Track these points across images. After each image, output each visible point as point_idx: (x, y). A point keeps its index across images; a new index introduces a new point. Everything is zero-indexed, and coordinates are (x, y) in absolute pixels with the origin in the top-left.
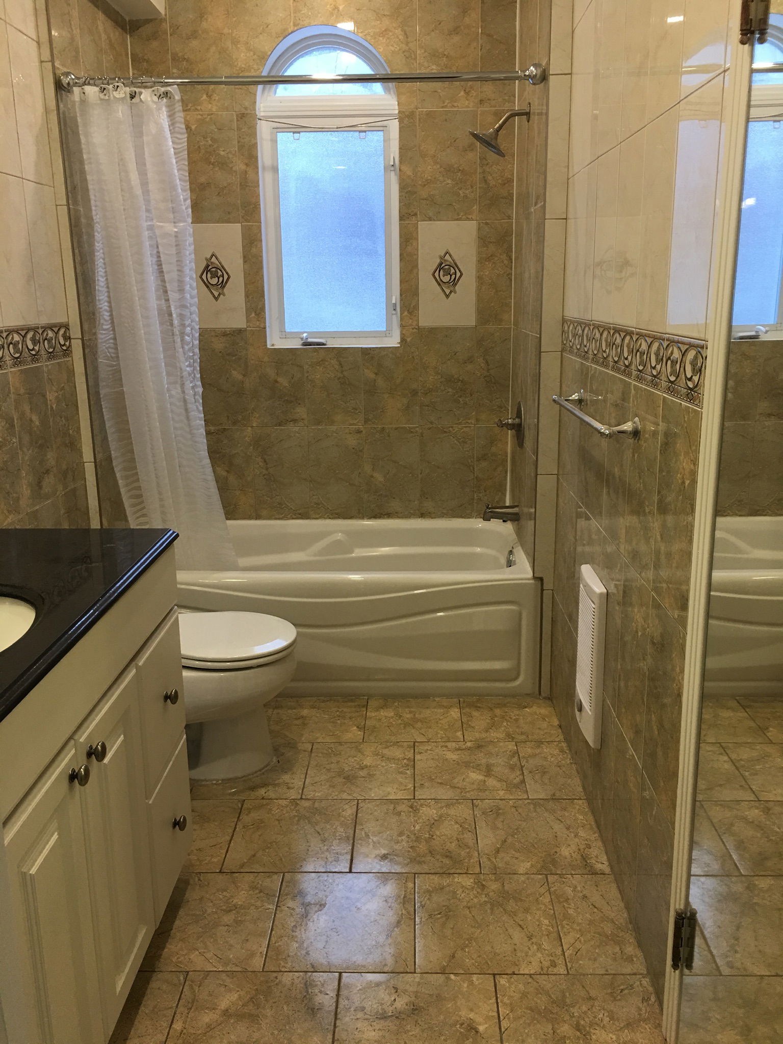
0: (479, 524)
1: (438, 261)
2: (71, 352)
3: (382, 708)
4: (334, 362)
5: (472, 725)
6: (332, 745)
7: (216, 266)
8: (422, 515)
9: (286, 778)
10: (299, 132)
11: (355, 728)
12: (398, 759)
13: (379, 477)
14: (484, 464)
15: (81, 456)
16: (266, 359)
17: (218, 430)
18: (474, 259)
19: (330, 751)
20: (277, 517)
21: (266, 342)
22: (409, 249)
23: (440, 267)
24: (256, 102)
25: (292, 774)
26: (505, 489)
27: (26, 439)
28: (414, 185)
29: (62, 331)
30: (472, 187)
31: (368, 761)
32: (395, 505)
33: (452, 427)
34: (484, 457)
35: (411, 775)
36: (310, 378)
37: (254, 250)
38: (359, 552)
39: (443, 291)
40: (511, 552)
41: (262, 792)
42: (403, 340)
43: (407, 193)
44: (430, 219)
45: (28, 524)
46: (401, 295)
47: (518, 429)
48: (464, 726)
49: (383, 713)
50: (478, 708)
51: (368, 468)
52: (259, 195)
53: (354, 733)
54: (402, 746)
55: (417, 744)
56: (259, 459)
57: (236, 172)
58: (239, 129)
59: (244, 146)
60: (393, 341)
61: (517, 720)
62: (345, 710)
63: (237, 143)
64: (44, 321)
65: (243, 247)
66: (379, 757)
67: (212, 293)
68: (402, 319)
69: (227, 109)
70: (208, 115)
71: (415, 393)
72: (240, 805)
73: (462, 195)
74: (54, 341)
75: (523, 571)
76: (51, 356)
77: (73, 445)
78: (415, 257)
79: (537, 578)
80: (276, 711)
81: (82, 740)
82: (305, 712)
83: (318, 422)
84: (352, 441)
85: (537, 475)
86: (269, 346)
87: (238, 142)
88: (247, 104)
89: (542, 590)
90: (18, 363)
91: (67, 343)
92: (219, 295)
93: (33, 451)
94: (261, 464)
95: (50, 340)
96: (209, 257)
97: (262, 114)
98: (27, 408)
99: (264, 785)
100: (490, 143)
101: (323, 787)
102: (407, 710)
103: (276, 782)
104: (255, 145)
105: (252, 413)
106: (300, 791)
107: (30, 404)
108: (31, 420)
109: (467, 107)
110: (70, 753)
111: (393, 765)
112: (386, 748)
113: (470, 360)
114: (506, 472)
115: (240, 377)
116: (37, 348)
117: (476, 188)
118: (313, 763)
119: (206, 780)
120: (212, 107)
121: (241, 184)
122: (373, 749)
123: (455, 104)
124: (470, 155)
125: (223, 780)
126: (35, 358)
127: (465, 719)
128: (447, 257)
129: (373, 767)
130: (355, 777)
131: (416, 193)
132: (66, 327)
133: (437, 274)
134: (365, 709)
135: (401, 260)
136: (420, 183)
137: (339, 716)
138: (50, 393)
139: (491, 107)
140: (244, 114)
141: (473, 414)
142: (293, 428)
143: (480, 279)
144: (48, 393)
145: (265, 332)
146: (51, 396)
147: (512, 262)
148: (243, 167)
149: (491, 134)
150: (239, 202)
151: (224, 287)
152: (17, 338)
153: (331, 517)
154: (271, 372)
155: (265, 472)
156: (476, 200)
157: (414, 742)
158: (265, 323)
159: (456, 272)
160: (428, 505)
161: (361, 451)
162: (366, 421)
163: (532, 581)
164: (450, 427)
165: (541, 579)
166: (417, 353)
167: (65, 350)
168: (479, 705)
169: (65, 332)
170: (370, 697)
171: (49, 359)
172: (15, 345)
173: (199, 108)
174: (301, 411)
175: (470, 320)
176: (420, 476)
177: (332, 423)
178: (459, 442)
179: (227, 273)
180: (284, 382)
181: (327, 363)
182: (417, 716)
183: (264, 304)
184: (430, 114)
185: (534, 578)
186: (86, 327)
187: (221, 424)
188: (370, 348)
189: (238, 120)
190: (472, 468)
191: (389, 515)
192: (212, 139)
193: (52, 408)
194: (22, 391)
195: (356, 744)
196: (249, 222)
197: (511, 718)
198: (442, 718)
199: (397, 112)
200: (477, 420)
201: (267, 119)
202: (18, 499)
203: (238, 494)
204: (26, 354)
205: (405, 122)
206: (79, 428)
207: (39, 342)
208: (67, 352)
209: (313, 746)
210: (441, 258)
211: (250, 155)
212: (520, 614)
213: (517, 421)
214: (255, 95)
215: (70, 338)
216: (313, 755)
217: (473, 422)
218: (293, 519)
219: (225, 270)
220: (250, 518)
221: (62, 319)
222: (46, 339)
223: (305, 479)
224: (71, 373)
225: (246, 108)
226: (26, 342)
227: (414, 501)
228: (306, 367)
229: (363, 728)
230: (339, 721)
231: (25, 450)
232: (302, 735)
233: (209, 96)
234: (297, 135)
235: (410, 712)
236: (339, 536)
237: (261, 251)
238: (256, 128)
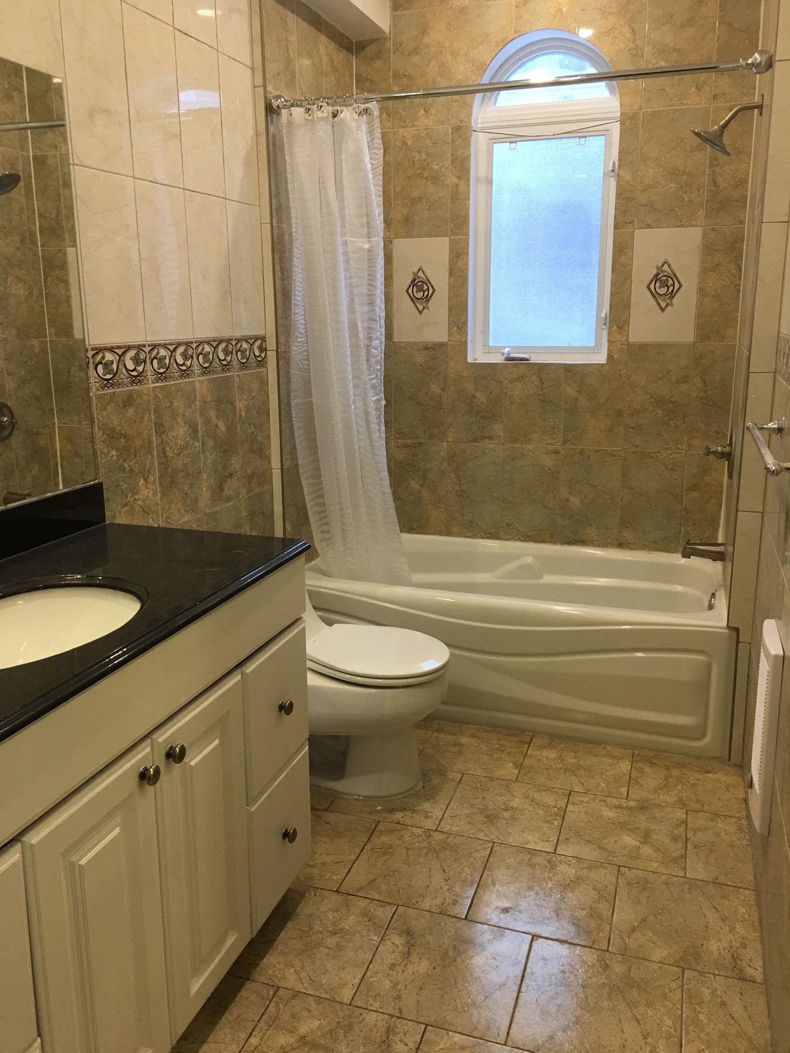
0: (677, 559)
1: (655, 272)
2: (266, 362)
3: (545, 748)
4: (534, 378)
5: (641, 783)
6: (483, 779)
7: (422, 280)
8: (621, 545)
9: (427, 806)
10: (516, 142)
11: (511, 765)
12: (548, 807)
13: (575, 501)
14: (695, 495)
15: (269, 463)
16: (465, 374)
17: (414, 443)
18: (697, 269)
19: (479, 785)
20: (468, 535)
21: (466, 357)
22: (623, 259)
23: (656, 278)
24: (471, 114)
25: (434, 802)
26: (718, 525)
27: (210, 443)
28: (633, 191)
29: (258, 343)
30: (699, 190)
31: (515, 803)
32: (591, 532)
33: (660, 453)
34: (695, 487)
35: (559, 826)
36: (508, 394)
37: (460, 263)
38: (548, 579)
39: (659, 304)
40: (713, 595)
41: (398, 816)
42: (610, 357)
43: (624, 199)
44: (648, 226)
45: (205, 524)
46: (611, 308)
47: (728, 456)
48: (632, 781)
49: (546, 753)
50: (652, 764)
51: (564, 491)
52: (468, 208)
53: (509, 771)
54: (556, 793)
55: (572, 793)
56: (452, 475)
57: (447, 185)
58: (453, 141)
59: (457, 159)
60: (601, 358)
61: (694, 785)
62: (508, 744)
63: (450, 155)
64: (239, 333)
65: (450, 260)
66: (528, 800)
67: (416, 307)
68: (609, 335)
69: (443, 123)
70: (425, 130)
71: (620, 413)
72: (374, 825)
73: (687, 199)
74: (248, 353)
75: (718, 619)
76: (243, 366)
77: (261, 451)
78: (629, 268)
79: (732, 628)
80: (435, 735)
81: (160, 740)
82: (464, 740)
83: (515, 440)
84: (548, 462)
85: (737, 511)
86: (470, 360)
87: (452, 156)
88: (462, 116)
89: (738, 642)
90: (206, 372)
91: (263, 355)
92: (424, 309)
93: (216, 456)
94: (454, 479)
95: (243, 352)
96: (416, 271)
97: (480, 126)
98: (213, 414)
99: (403, 809)
100: (714, 140)
101: (461, 822)
102: (572, 754)
103: (416, 809)
104: (468, 158)
105: (449, 428)
106: (437, 823)
107: (217, 410)
108: (217, 426)
109: (698, 104)
110: (144, 751)
111: (541, 812)
112: (538, 792)
113: (685, 380)
114: (720, 506)
115: (438, 391)
116: (229, 358)
117: (704, 191)
118: (458, 794)
119: (348, 794)
120: (429, 122)
121: (451, 197)
122: (524, 790)
123: (685, 102)
124: (699, 156)
125: (364, 797)
126: (227, 367)
127: (634, 774)
128: (666, 267)
129: (519, 810)
130: (497, 818)
131: (634, 199)
132: (263, 339)
133: (652, 287)
134: (526, 746)
135: (613, 271)
136: (639, 188)
137: (498, 749)
138: (239, 401)
139: (726, 102)
140: (459, 126)
141: (686, 438)
142: (488, 445)
143: (702, 292)
144: (237, 401)
145: (466, 346)
146: (239, 405)
147: (741, 272)
148: (455, 180)
149: (716, 131)
150: (449, 215)
151: (429, 301)
152: (207, 348)
153: (522, 539)
154: (470, 387)
155: (457, 488)
156: (703, 204)
157: (571, 791)
158: (466, 337)
159: (674, 283)
160: (628, 535)
161: (558, 472)
162: (565, 441)
163: (726, 631)
164: (657, 452)
165: (737, 630)
166: (625, 371)
167: (260, 361)
168: (654, 761)
169: (261, 344)
170: (535, 733)
171: (241, 369)
172: (206, 355)
173: (416, 123)
174: (497, 428)
175: (687, 334)
176: (620, 504)
177: (529, 441)
178: (667, 469)
179: (432, 287)
180: (481, 397)
181: (527, 379)
182: (581, 763)
183: (467, 318)
184: (655, 114)
185: (728, 627)
186: (282, 340)
187: (417, 437)
188: (574, 365)
189: (452, 133)
190: (680, 498)
191: (583, 542)
192: (427, 154)
193: (241, 415)
194: (209, 399)
195: (507, 782)
196: (457, 235)
197: (688, 782)
198: (609, 768)
199: (619, 114)
200: (689, 446)
201: (483, 130)
202: (196, 500)
203: (430, 509)
204: (216, 363)
205: (627, 124)
206: (269, 436)
207: (232, 353)
208: (262, 363)
209: (463, 776)
210: (658, 268)
211: (462, 167)
212: (709, 667)
213: (727, 449)
214: (471, 106)
215: (266, 350)
216: (460, 786)
217: (684, 447)
218: (483, 538)
219: (430, 284)
220: (440, 534)
221: (260, 332)
222: (240, 350)
223: (498, 499)
224: (264, 383)
225: (461, 121)
226: (217, 352)
227: (612, 530)
228: (505, 383)
229: (519, 766)
230: (496, 755)
231: (208, 454)
232: (454, 763)
233: (426, 111)
234: (513, 145)
235: (575, 757)
236: (529, 560)
237: (467, 264)
238: (470, 141)
